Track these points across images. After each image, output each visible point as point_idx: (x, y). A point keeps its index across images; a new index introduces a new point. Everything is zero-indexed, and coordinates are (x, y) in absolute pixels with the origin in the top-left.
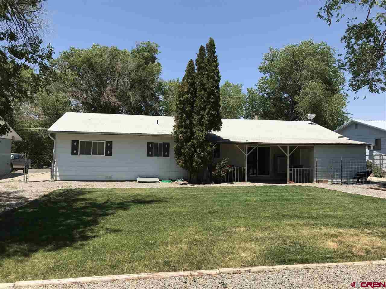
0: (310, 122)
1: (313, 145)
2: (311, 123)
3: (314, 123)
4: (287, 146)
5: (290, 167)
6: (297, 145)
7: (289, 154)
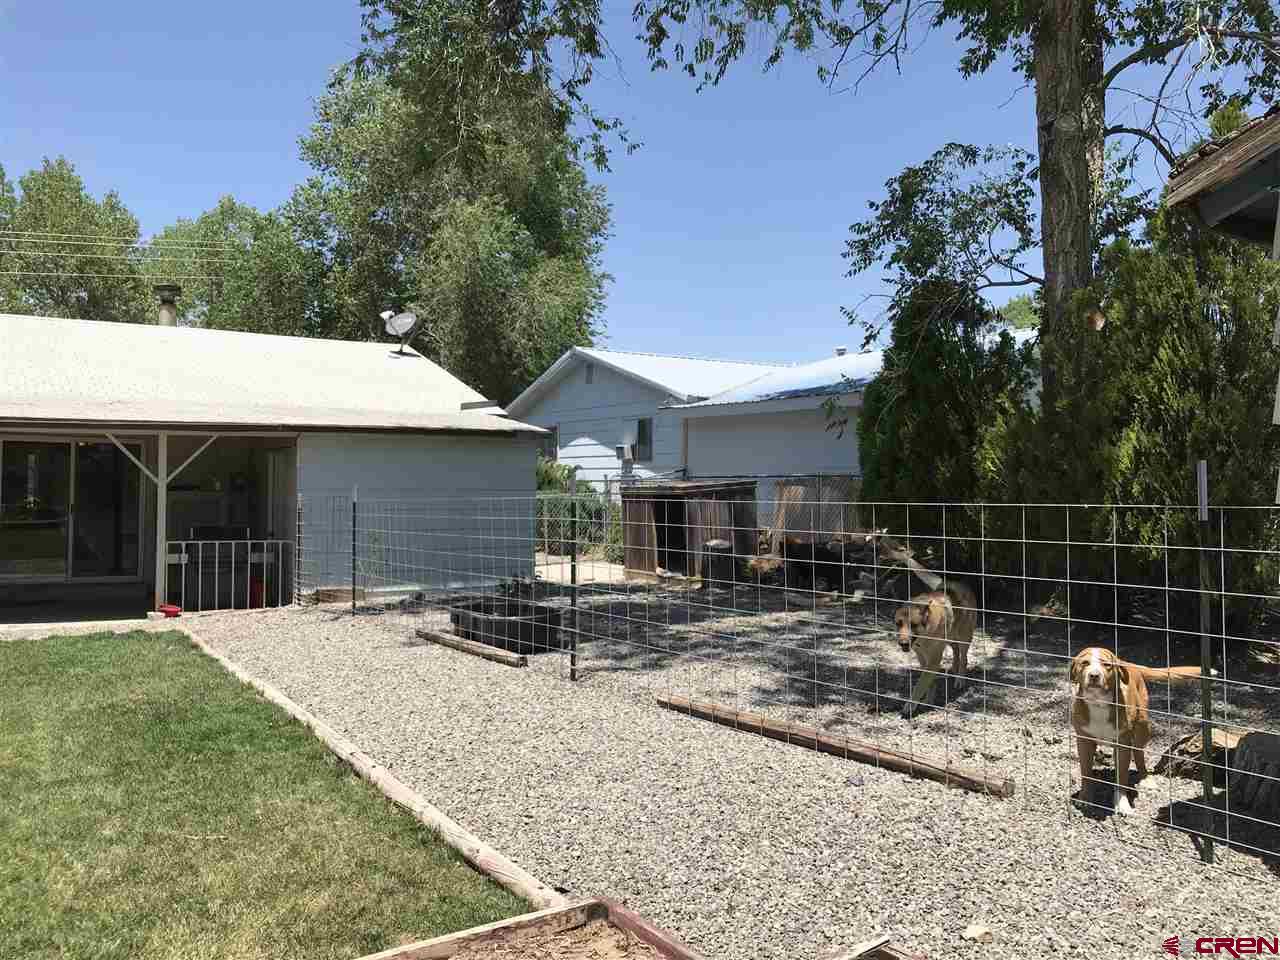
0: (397, 347)
1: (294, 434)
2: (401, 353)
3: (415, 352)
4: (156, 438)
5: (168, 539)
6: (208, 434)
7: (168, 475)
